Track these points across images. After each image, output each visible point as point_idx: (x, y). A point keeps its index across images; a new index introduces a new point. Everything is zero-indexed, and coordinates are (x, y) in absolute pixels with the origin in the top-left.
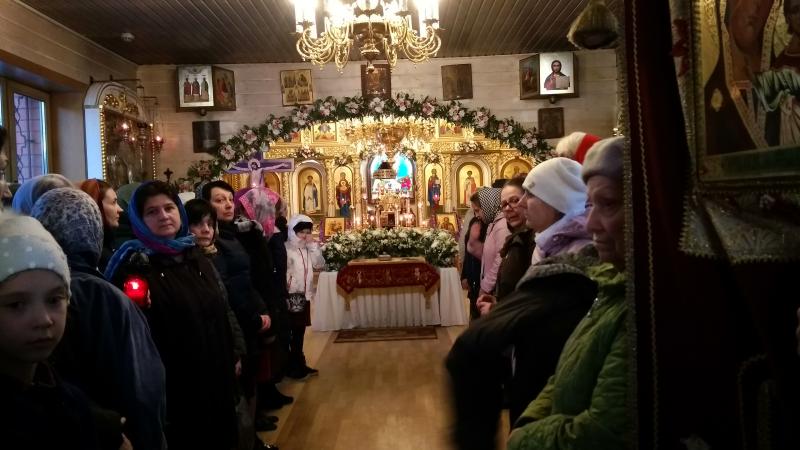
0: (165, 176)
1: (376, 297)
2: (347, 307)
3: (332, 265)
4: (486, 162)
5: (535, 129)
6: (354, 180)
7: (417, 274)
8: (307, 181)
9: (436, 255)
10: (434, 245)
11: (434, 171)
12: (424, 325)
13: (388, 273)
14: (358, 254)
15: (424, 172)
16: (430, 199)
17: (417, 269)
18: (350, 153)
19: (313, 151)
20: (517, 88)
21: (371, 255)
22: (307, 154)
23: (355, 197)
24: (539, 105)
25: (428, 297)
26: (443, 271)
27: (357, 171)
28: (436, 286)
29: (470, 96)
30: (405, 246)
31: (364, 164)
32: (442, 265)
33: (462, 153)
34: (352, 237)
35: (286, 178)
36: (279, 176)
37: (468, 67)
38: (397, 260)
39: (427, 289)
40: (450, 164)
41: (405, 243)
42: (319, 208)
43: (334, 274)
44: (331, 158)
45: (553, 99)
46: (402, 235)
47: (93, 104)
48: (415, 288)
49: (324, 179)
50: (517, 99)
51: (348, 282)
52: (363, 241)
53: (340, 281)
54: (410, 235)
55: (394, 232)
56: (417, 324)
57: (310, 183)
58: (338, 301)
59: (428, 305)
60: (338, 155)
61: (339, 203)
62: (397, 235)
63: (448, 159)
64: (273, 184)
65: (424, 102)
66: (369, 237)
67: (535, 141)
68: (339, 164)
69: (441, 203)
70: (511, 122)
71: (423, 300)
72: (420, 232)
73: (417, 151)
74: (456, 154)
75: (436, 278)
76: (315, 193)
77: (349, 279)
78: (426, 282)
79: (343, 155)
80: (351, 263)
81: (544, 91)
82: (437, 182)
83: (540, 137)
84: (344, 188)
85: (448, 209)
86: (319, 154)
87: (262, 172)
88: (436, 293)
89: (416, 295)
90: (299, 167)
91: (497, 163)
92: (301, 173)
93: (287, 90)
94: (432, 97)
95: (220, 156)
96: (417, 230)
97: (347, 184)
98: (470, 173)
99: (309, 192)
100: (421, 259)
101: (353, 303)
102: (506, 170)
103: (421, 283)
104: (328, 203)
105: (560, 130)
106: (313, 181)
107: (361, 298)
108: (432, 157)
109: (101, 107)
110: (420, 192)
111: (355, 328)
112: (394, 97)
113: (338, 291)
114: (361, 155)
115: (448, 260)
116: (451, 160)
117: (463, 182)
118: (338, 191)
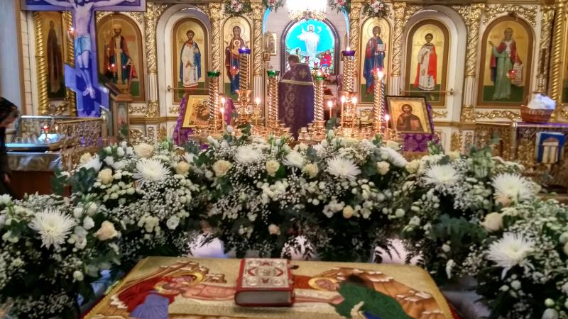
6: (253, 40)
8: (186, 38)
11: (377, 30)
15: (360, 31)
16: (367, 74)
23: (254, 65)
27: (258, 24)
35: (150, 30)
36: (141, 27)
40: (403, 19)
42: (202, 79)
44: (219, 2)
49: (209, 39)
57: (190, 42)
61: (230, 75)
63: (401, 10)
64: (132, 38)
74: (414, 3)
76: (197, 58)
84: (237, 51)
87: (92, 11)
90: (175, 17)
91: (478, 20)
92: (177, 26)
98: (429, 37)
99: (188, 54)
102: (490, 34)
106: (194, 39)
108: (376, 7)
116: (405, 14)
117: (416, 51)
118: (228, 53)
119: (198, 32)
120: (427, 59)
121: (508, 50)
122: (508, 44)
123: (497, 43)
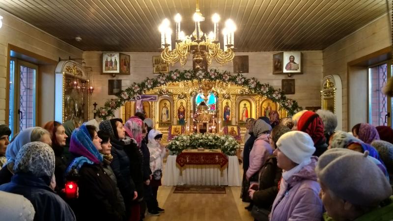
0: (94, 106)
1: (196, 170)
2: (181, 174)
3: (174, 152)
4: (254, 100)
5: (280, 90)
6: (187, 106)
7: (217, 158)
8: (164, 105)
9: (227, 149)
10: (226, 144)
11: (227, 103)
12: (219, 185)
13: (202, 157)
14: (187, 147)
15: (222, 103)
16: (225, 117)
17: (217, 156)
18: (186, 93)
19: (167, 91)
20: (271, 68)
21: (194, 147)
22: (164, 92)
23: (187, 115)
24: (283, 77)
25: (222, 171)
26: (230, 158)
27: (189, 102)
28: (226, 165)
29: (248, 72)
30: (211, 143)
31: (192, 99)
32: (230, 155)
33: (242, 95)
34: (185, 138)
35: (153, 104)
36: (150, 103)
37: (247, 57)
38: (207, 151)
39: (222, 167)
40: (235, 100)
41: (211, 142)
42: (169, 119)
43: (175, 157)
44: (176, 94)
45: (290, 75)
46: (210, 138)
47: (60, 71)
48: (216, 166)
49: (172, 105)
50: (271, 74)
51: (182, 161)
52: (190, 140)
53: (178, 161)
54: (214, 138)
55: (206, 136)
56: (216, 184)
57: (165, 107)
58: (176, 171)
59: (222, 175)
60: (180, 93)
61: (179, 117)
62: (208, 137)
63: (235, 97)
64: (147, 106)
65: (224, 74)
66: (193, 138)
67: (280, 96)
68: (180, 98)
69: (230, 119)
70: (267, 85)
71: (219, 172)
72: (219, 137)
73: (219, 93)
74: (239, 95)
75: (227, 161)
76: (167, 112)
77: (182, 160)
78: (222, 163)
79: (182, 93)
80: (184, 151)
81: (285, 71)
82: (229, 109)
83: (282, 94)
84: (182, 110)
85: (234, 123)
86: (170, 92)
87: (142, 101)
88: (226, 169)
89: (216, 169)
90: (160, 99)
91: (259, 100)
92: (161, 102)
93: (156, 66)
94: (228, 71)
95: (121, 97)
96: (218, 135)
97: (183, 108)
98: (245, 105)
99: (164, 111)
100: (219, 151)
101: (184, 172)
102: (263, 104)
103: (218, 163)
104: (174, 117)
105: (293, 91)
106: (167, 106)
107: (188, 170)
108: (227, 96)
109: (64, 73)
110: (220, 114)
111: (184, 185)
112: (209, 71)
113: (176, 165)
114: (191, 94)
115: (233, 152)
116: (236, 98)
117: (241, 109)
118: (179, 111)
119: (168, 103)
120: (245, 112)
121: (269, 109)
122: (269, 107)
123: (265, 107)
